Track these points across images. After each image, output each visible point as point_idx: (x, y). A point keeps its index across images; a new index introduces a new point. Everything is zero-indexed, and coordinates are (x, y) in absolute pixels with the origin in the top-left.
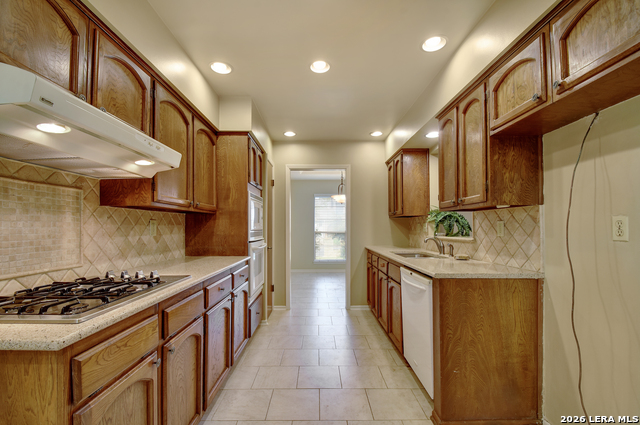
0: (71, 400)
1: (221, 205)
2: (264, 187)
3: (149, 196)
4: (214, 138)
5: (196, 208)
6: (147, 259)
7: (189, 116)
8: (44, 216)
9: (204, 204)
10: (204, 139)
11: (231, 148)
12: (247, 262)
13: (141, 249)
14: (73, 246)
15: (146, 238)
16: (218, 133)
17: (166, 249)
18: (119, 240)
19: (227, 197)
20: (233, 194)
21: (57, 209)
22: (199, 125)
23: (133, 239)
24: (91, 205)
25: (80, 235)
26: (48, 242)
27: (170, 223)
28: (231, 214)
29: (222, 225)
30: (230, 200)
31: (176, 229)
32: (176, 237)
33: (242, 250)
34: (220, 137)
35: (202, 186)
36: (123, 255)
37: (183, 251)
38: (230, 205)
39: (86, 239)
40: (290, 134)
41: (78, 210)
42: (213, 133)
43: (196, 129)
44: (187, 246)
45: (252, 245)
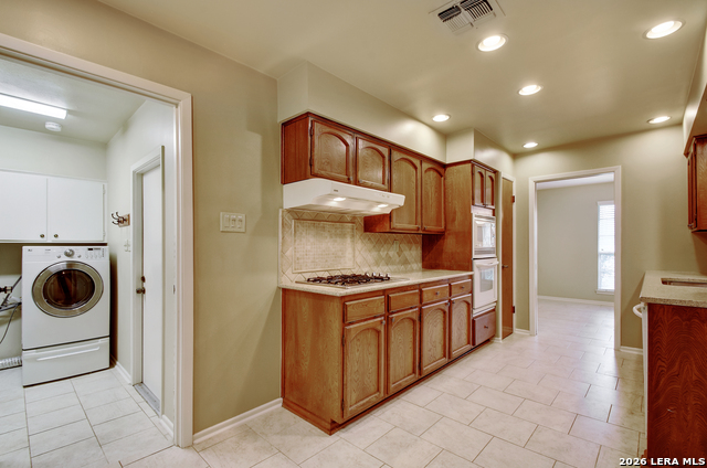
0: (343, 321)
1: (449, 227)
2: (497, 206)
3: (388, 225)
4: (441, 170)
5: (425, 230)
6: (393, 268)
7: (417, 162)
8: (338, 239)
9: (432, 227)
10: (433, 174)
11: (456, 178)
12: (471, 277)
13: (389, 261)
14: (351, 256)
15: (391, 253)
16: (445, 166)
17: (406, 262)
18: (375, 253)
19: (454, 220)
20: (459, 217)
21: (343, 236)
22: (426, 165)
23: (383, 254)
24: (359, 233)
25: (354, 250)
26: (340, 253)
27: (409, 242)
28: (457, 234)
29: (450, 244)
30: (456, 222)
31: (414, 247)
32: (415, 253)
33: (466, 264)
34: (448, 169)
35: (432, 212)
36: (377, 264)
37: (420, 265)
38: (456, 226)
39: (357, 253)
40: (531, 145)
41: (353, 236)
42: (441, 168)
43: (424, 170)
44: (423, 260)
45: (476, 263)
